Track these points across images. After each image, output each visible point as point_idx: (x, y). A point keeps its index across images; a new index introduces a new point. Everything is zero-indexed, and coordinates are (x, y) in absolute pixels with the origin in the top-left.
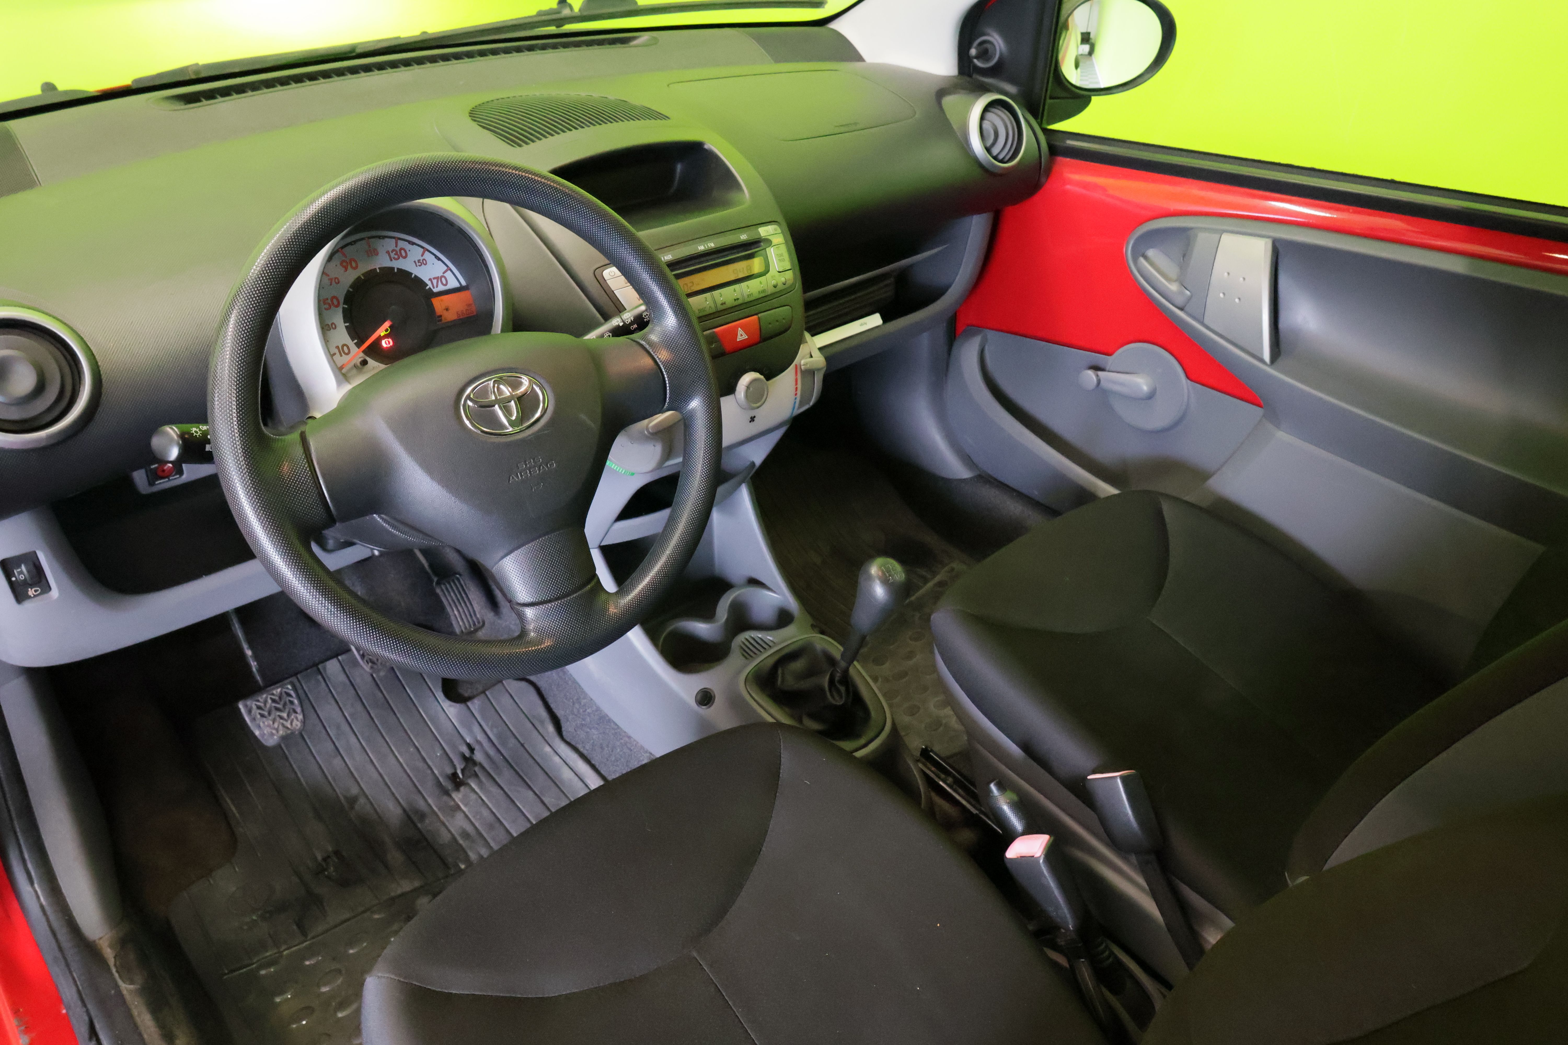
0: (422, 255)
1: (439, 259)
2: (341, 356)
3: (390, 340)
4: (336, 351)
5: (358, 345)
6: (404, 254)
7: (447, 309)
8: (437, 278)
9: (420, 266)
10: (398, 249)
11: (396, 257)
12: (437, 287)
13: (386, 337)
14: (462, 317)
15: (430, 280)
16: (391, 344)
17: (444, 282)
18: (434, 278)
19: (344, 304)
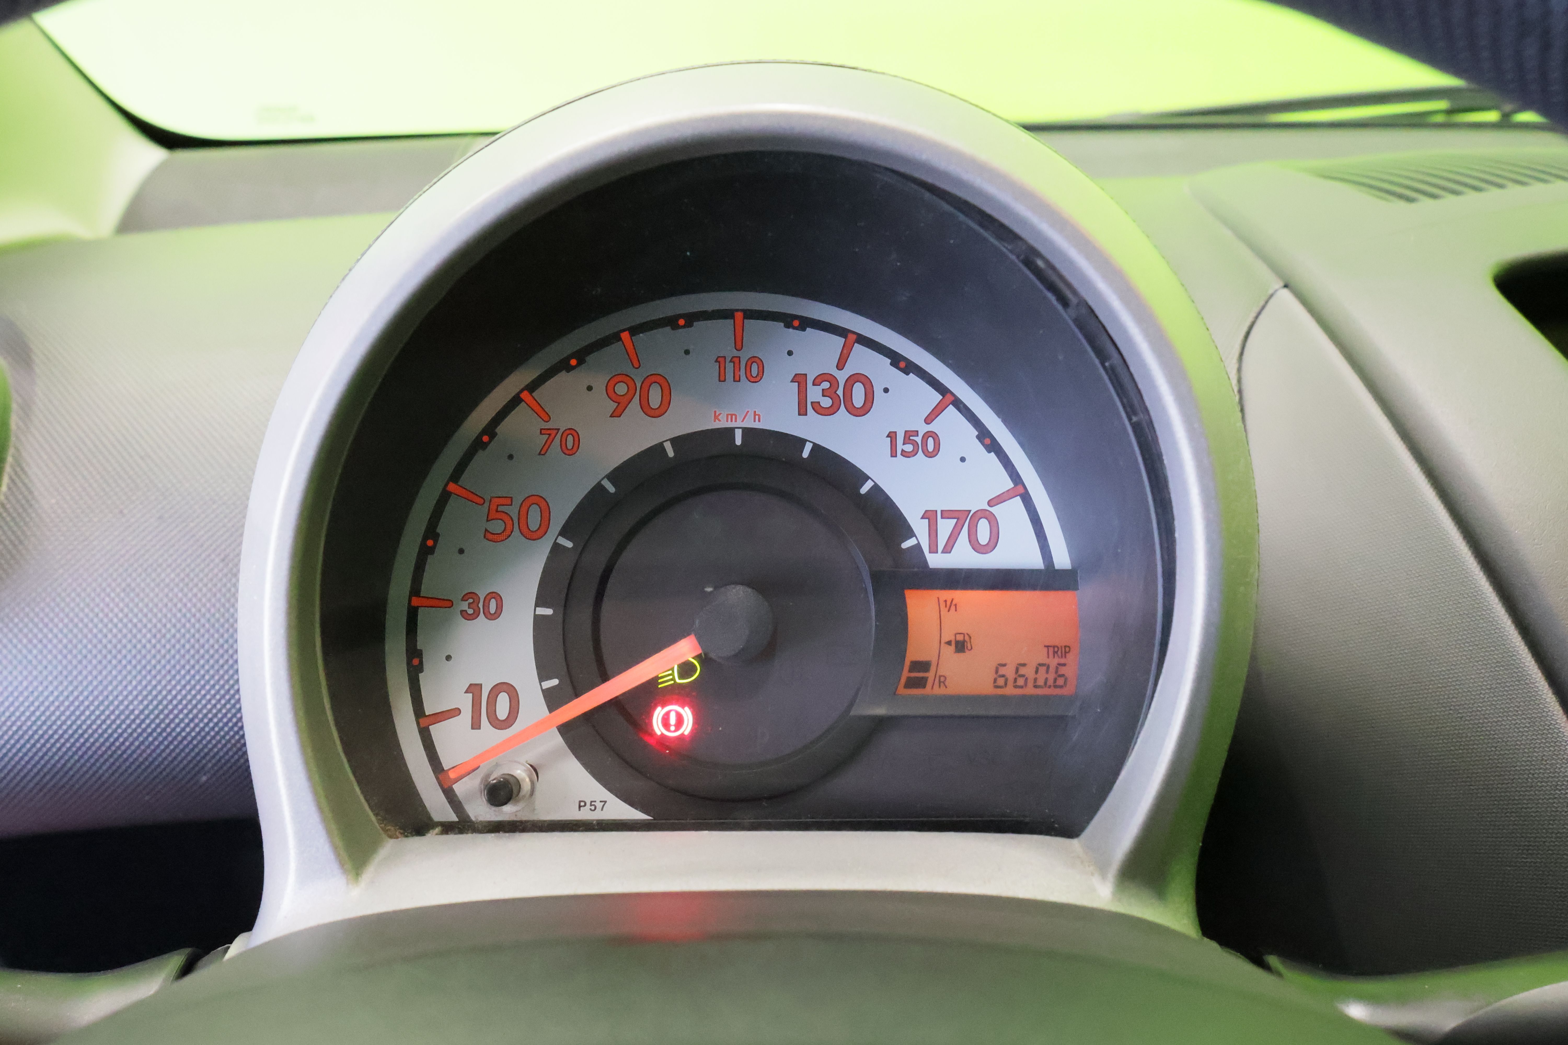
0: (928, 420)
1: (993, 446)
2: (476, 725)
3: (687, 714)
4: (465, 703)
5: (553, 700)
6: (858, 399)
7: (961, 646)
8: (959, 516)
9: (904, 454)
10: (842, 377)
11: (826, 402)
12: (947, 549)
13: (675, 694)
14: (1010, 691)
15: (930, 516)
16: (687, 728)
17: (983, 536)
18: (946, 514)
19: (563, 533)
